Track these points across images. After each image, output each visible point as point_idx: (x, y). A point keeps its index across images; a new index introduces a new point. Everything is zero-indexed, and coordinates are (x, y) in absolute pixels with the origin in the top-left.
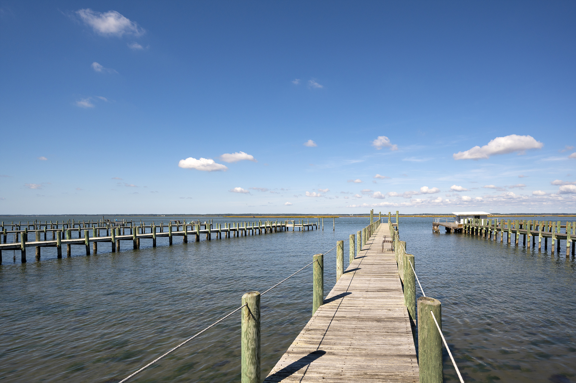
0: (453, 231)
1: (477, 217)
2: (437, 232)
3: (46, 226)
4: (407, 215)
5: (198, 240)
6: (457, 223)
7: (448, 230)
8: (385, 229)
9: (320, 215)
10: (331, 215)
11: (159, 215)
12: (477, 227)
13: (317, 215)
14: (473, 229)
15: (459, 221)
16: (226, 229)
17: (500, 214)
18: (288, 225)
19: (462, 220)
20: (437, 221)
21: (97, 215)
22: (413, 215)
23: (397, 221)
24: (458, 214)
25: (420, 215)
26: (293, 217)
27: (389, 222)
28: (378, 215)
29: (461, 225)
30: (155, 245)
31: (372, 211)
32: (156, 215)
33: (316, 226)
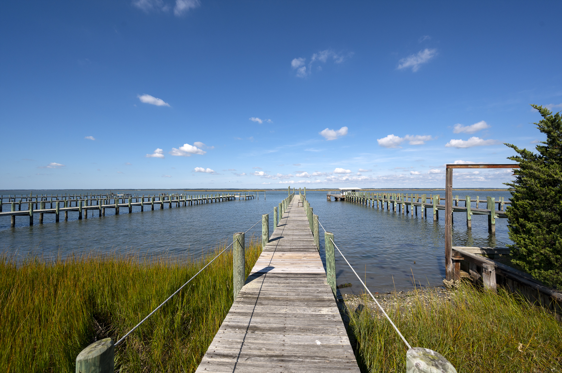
0: (339, 199)
1: (354, 191)
2: (330, 200)
3: (73, 197)
4: (311, 189)
5: (171, 207)
6: (341, 194)
7: (336, 199)
8: (297, 198)
9: (251, 189)
10: (259, 189)
12: (352, 197)
13: (249, 189)
14: (350, 198)
15: (343, 193)
16: (189, 199)
17: (374, 189)
18: (236, 196)
19: (344, 193)
20: (329, 193)
22: (316, 189)
23: (305, 193)
24: (341, 189)
25: (321, 189)
26: (233, 190)
27: (300, 194)
28: (293, 189)
29: (344, 196)
30: (153, 209)
31: (289, 187)
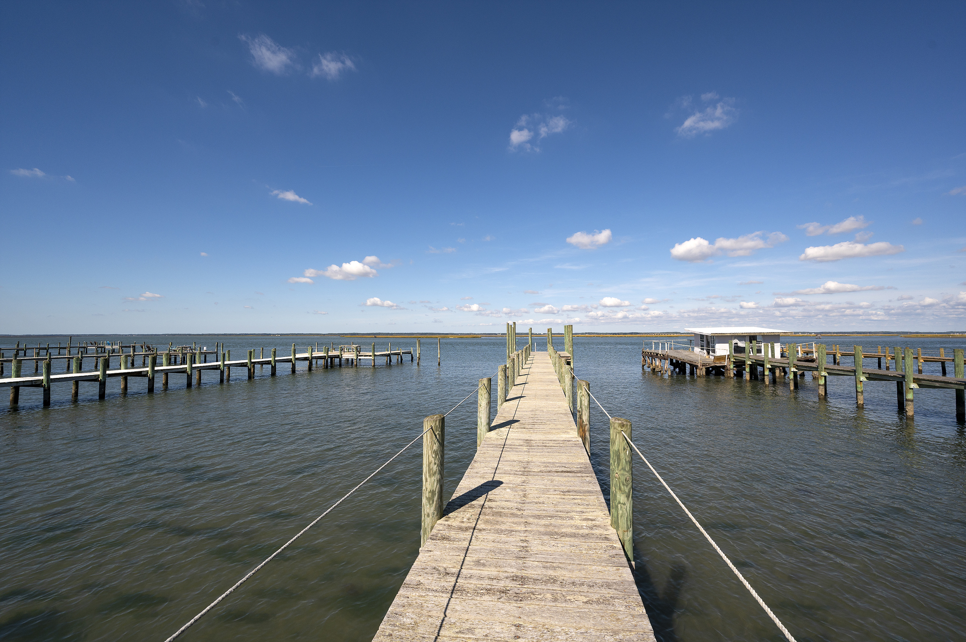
11: (273, 334)
21: (203, 335)
32: (270, 334)
33: (412, 355)
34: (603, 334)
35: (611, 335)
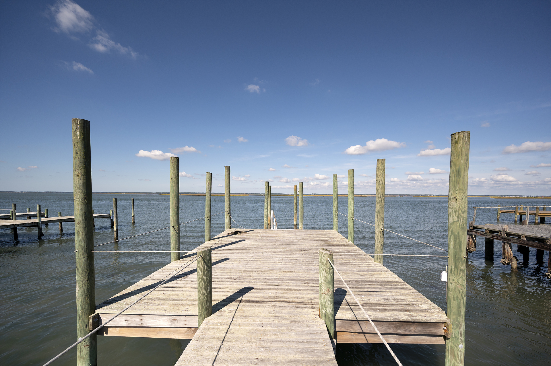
34: (322, 194)
35: (329, 195)
